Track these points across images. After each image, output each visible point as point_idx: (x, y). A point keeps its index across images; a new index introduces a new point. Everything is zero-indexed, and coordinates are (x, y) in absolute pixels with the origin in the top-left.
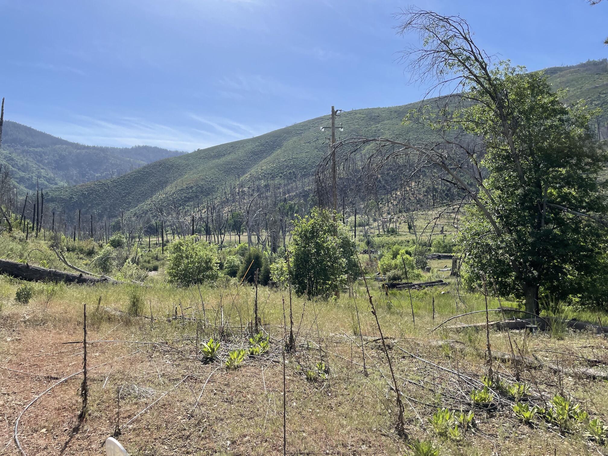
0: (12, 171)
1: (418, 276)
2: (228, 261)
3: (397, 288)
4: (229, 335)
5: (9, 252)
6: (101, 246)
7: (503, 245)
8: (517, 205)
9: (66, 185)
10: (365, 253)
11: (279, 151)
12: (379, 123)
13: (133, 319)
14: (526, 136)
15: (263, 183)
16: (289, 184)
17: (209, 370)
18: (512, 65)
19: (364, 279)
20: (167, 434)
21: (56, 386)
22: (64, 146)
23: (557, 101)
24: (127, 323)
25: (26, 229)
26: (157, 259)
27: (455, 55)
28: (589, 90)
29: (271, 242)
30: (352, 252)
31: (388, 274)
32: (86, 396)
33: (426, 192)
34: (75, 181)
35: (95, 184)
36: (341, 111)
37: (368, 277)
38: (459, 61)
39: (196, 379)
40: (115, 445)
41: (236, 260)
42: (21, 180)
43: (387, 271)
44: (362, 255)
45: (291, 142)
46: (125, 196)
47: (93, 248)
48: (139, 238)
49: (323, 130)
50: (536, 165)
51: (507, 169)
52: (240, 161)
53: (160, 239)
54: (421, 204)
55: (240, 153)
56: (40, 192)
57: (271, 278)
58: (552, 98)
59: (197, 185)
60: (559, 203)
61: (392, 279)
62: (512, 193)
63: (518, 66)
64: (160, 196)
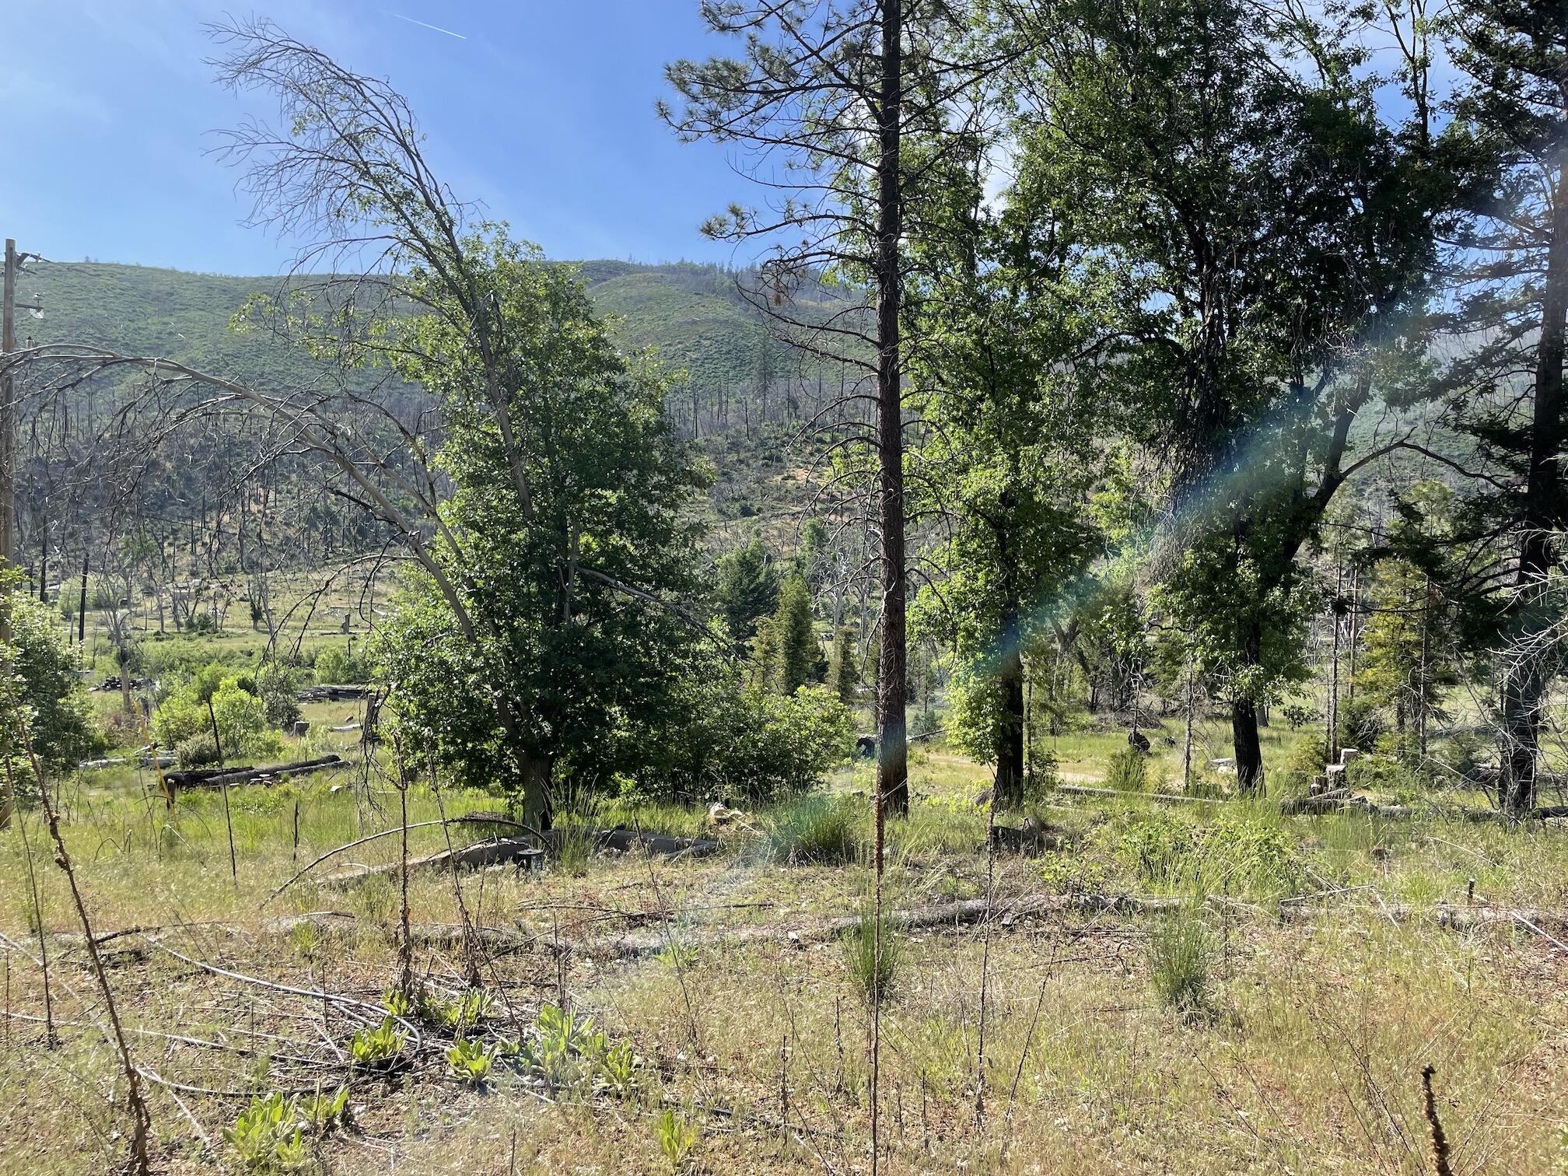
1: (272, 748)
3: (208, 783)
7: (479, 663)
8: (513, 569)
10: (114, 687)
12: (170, 312)
14: (537, 409)
18: (515, 236)
19: (106, 765)
23: (604, 340)
27: (377, 181)
28: (681, 325)
30: (64, 687)
31: (182, 746)
33: (308, 520)
36: (36, 257)
37: (115, 757)
38: (386, 196)
43: (180, 738)
44: (101, 693)
50: (556, 478)
51: (494, 481)
54: (292, 554)
58: (593, 332)
60: (600, 569)
61: (193, 761)
62: (506, 540)
63: (526, 243)
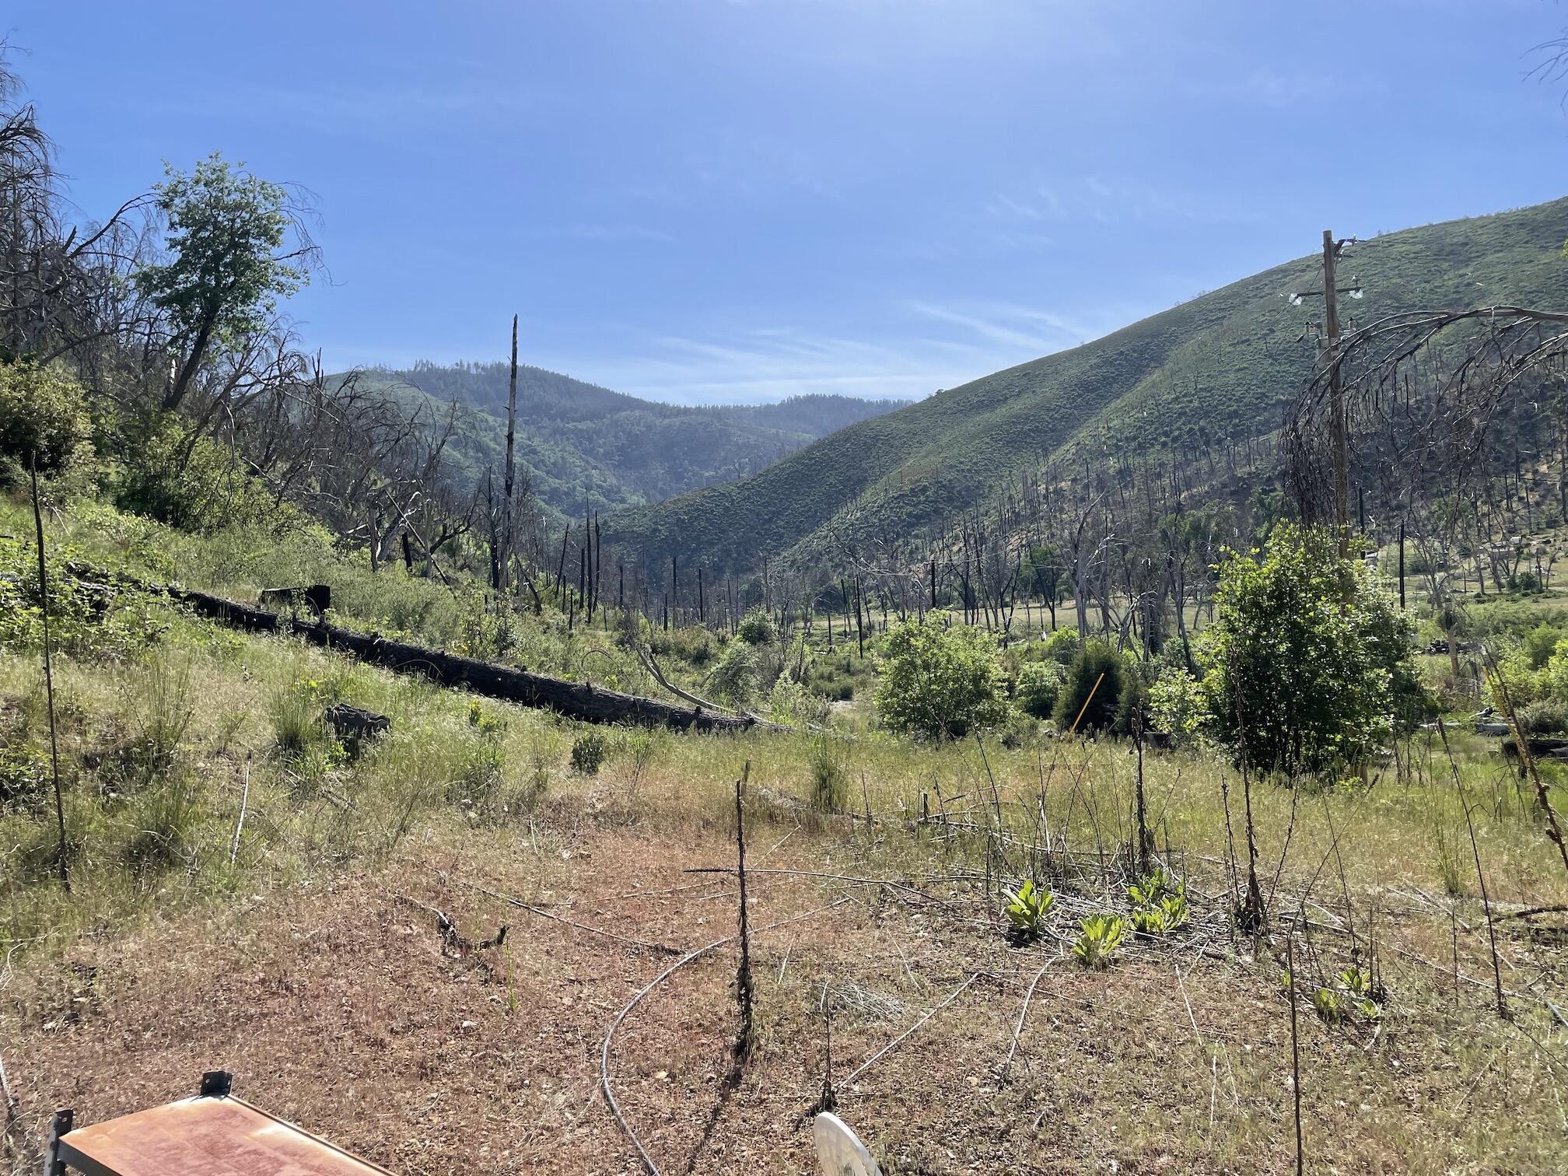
0: (535, 477)
2: (1026, 675)
3: (1554, 755)
4: (1069, 873)
5: (543, 658)
6: (723, 641)
9: (643, 501)
10: (1439, 651)
11: (1156, 375)
12: (1466, 263)
13: (825, 820)
15: (1113, 464)
16: (1188, 463)
17: (1032, 963)
19: (1441, 728)
20: (948, 1121)
21: (677, 969)
22: (637, 413)
24: (813, 828)
25: (568, 605)
26: (848, 670)
29: (1142, 625)
30: (1400, 650)
31: (1520, 713)
32: (749, 1000)
34: (662, 492)
35: (704, 497)
36: (1353, 241)
37: (1450, 721)
39: (1001, 985)
40: (840, 1132)
41: (1048, 673)
42: (554, 496)
43: (1517, 704)
44: (1426, 658)
45: (1191, 345)
46: (770, 521)
47: (707, 645)
48: (806, 620)
49: (1298, 302)
52: (1049, 410)
53: (854, 621)
55: (1049, 390)
56: (592, 521)
57: (1151, 723)
59: (938, 482)
61: (1534, 730)
64: (849, 514)
